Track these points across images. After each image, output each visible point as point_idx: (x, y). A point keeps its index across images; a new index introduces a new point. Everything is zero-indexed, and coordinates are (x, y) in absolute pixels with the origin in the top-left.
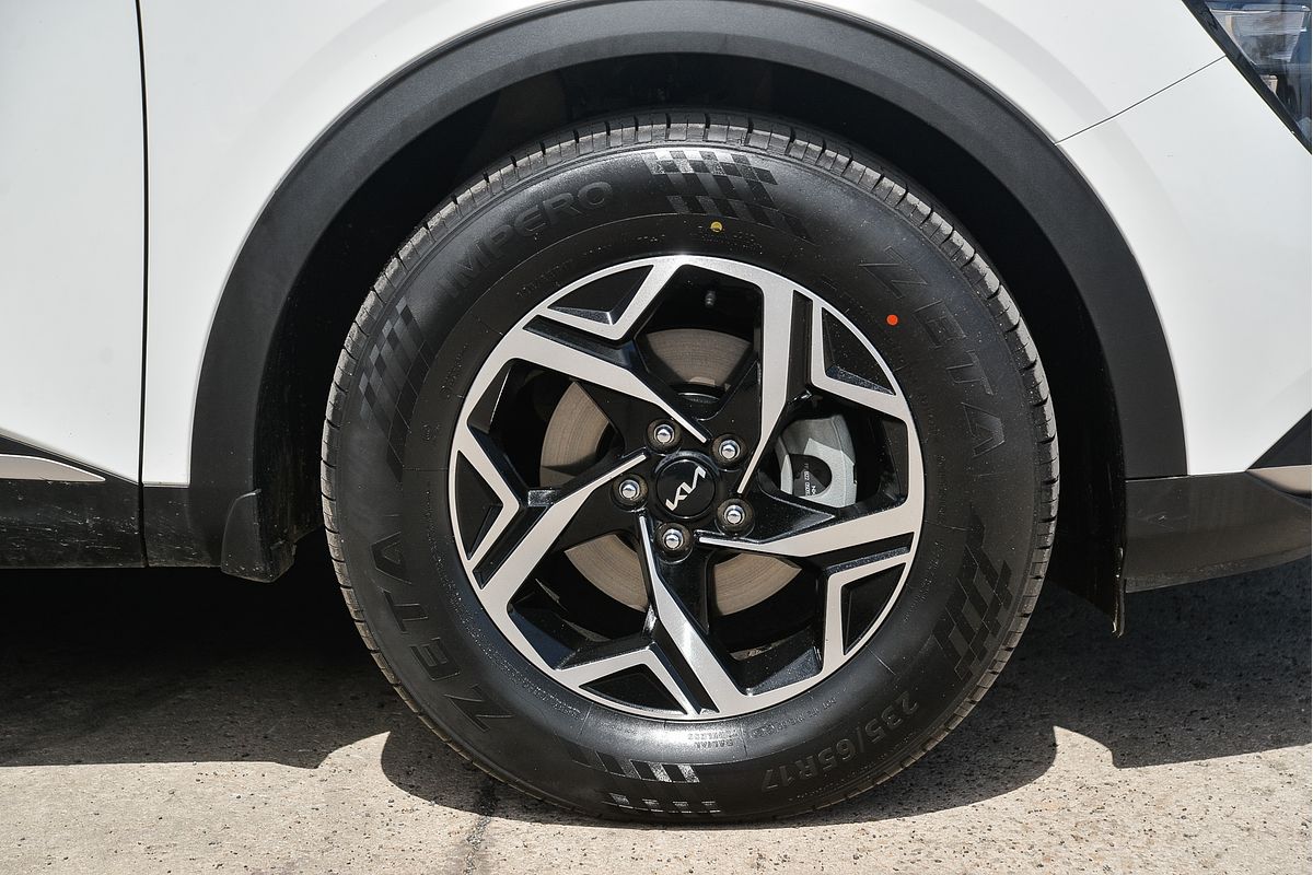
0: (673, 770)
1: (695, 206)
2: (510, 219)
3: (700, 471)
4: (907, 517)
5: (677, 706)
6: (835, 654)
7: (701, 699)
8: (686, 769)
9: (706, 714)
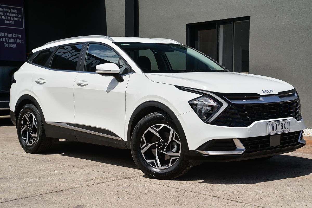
0: (153, 172)
1: (166, 120)
2: (151, 118)
3: (163, 145)
4: (179, 154)
5: (156, 166)
6: (170, 165)
7: (158, 166)
8: (154, 172)
9: (158, 168)
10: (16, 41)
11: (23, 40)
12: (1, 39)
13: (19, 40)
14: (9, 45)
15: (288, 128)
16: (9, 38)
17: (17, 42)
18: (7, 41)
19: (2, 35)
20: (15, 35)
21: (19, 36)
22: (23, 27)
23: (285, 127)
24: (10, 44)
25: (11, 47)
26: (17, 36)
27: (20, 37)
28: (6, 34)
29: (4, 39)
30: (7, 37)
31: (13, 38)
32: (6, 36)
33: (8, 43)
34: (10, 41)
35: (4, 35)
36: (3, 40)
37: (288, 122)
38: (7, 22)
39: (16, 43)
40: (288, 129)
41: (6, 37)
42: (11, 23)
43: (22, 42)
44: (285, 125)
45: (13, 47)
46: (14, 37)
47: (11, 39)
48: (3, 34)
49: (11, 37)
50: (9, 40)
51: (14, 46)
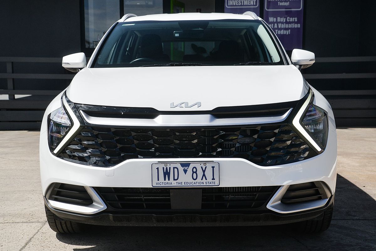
10: (290, 26)
11: (299, 25)
12: (272, 25)
13: (294, 25)
14: (281, 31)
15: (213, 179)
16: (282, 23)
17: (292, 27)
18: (280, 27)
19: (274, 21)
20: (289, 18)
21: (294, 20)
22: (300, 8)
23: (204, 175)
24: (283, 30)
25: (284, 33)
26: (292, 20)
27: (296, 20)
28: (279, 18)
29: (276, 24)
30: (280, 22)
31: (287, 23)
32: (278, 21)
33: (281, 29)
34: (283, 27)
35: (275, 21)
36: (274, 26)
37: (213, 167)
38: (281, 4)
39: (291, 29)
40: (213, 181)
41: (277, 23)
42: (285, 4)
43: (298, 27)
44: (204, 171)
45: (285, 33)
46: (288, 21)
47: (285, 24)
48: (275, 19)
49: (284, 21)
50: (281, 26)
51: (288, 32)
